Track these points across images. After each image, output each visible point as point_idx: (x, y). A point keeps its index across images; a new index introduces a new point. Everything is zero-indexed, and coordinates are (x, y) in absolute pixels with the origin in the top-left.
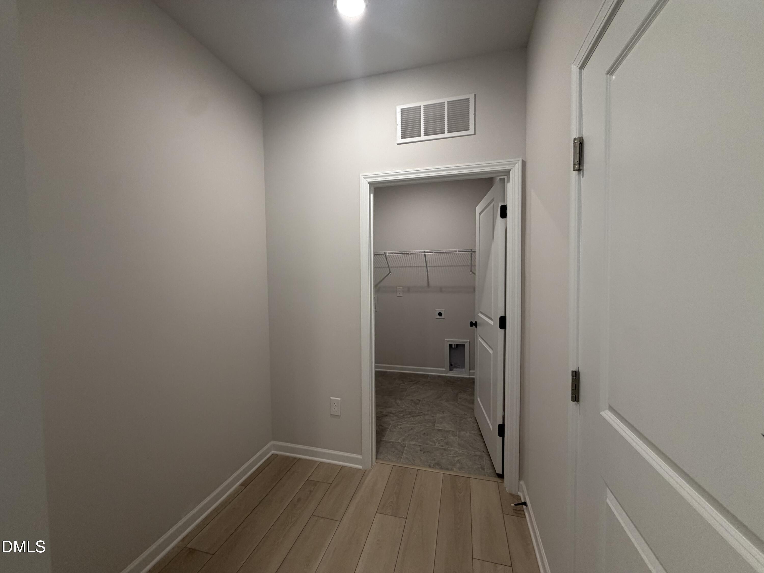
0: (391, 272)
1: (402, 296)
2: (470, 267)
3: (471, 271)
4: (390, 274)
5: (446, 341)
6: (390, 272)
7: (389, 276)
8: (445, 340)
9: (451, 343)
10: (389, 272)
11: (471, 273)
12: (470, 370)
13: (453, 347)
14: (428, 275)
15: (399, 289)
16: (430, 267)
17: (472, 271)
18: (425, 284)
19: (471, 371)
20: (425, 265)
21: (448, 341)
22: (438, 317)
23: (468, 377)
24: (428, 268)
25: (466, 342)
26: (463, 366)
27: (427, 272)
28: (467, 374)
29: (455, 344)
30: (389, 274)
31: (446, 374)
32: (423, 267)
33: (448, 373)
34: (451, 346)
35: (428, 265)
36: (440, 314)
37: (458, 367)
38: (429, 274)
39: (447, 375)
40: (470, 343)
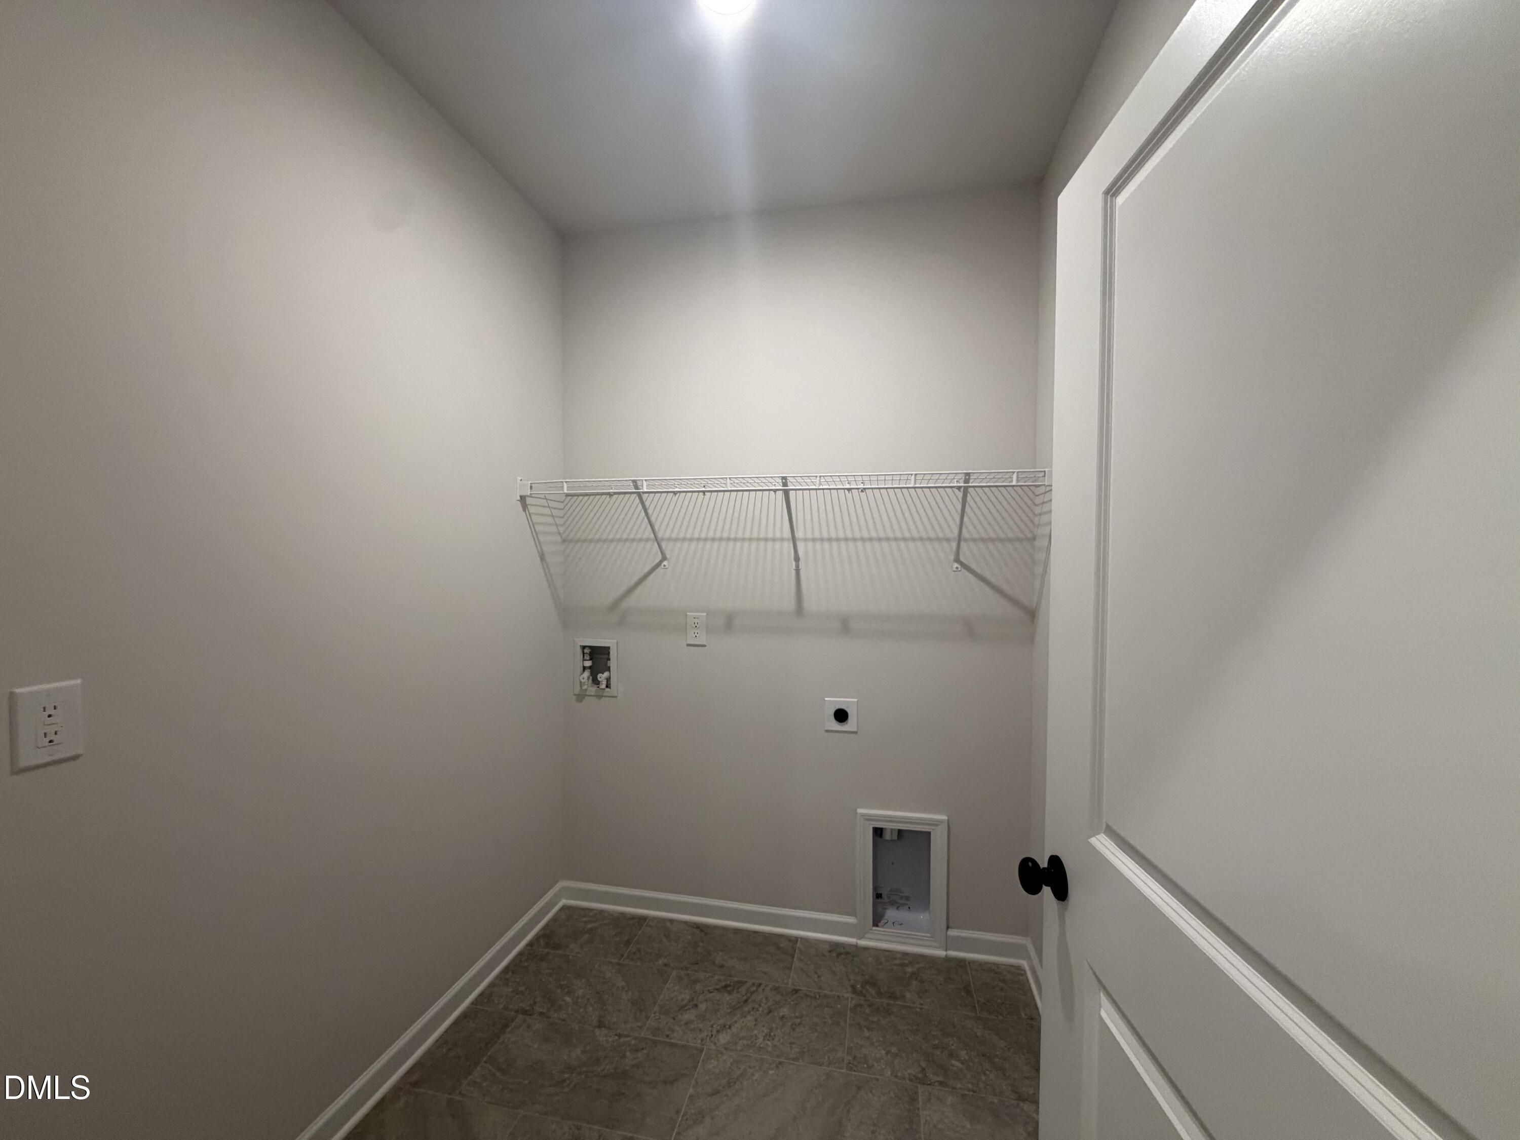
0: (668, 556)
1: (704, 646)
2: (954, 545)
3: (957, 560)
4: (665, 563)
5: (863, 815)
6: (664, 558)
7: (660, 570)
8: (861, 811)
9: (879, 825)
10: (660, 557)
11: (956, 565)
12: (948, 927)
13: (887, 836)
14: (798, 570)
15: (696, 621)
16: (806, 540)
17: (962, 559)
18: (789, 603)
19: (952, 933)
20: (787, 533)
21: (868, 818)
22: (835, 726)
23: (941, 953)
24: (801, 546)
25: (936, 824)
26: (922, 900)
27: (797, 559)
28: (936, 944)
29: (892, 830)
30: (659, 564)
31: (860, 939)
32: (782, 540)
33: (868, 935)
34: (878, 832)
35: (799, 534)
36: (841, 716)
37: (904, 905)
38: (802, 565)
39: (863, 943)
40: (948, 824)
